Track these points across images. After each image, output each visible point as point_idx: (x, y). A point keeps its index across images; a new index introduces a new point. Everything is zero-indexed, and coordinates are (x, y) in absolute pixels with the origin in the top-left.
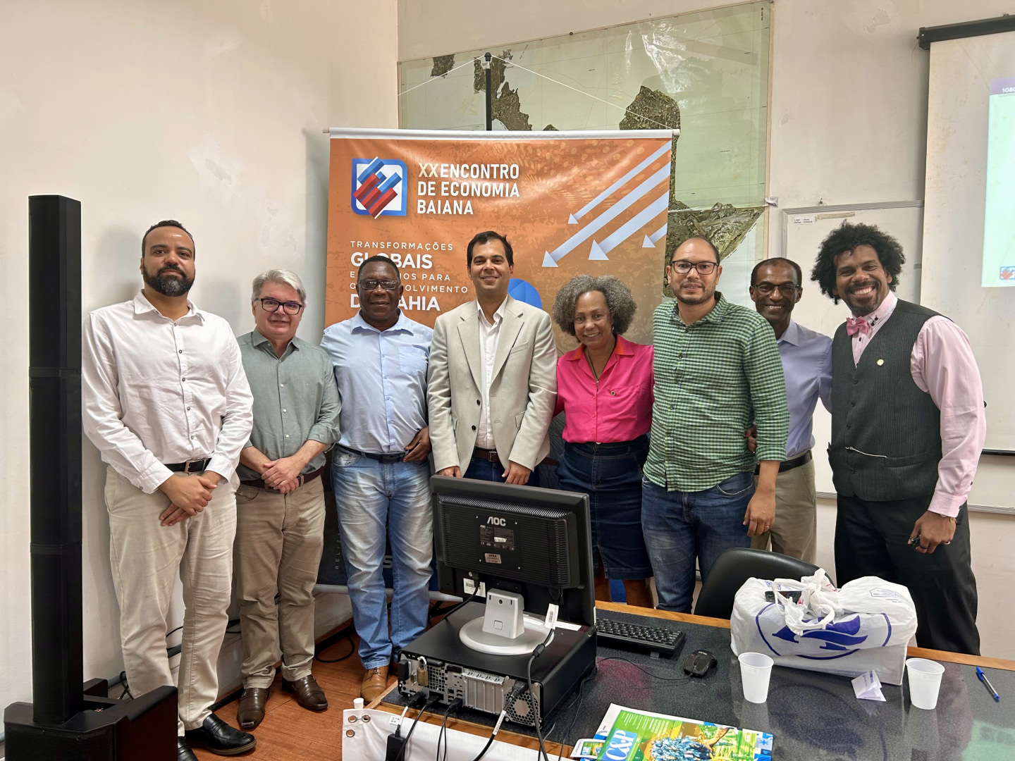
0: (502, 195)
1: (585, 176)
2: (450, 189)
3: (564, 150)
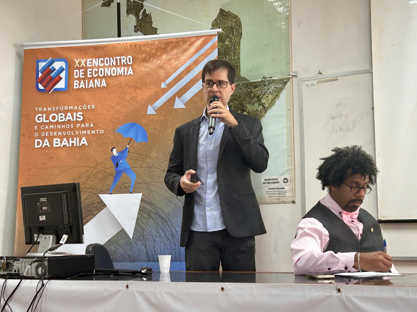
0: (123, 74)
1: (170, 60)
2: (92, 73)
3: (157, 46)
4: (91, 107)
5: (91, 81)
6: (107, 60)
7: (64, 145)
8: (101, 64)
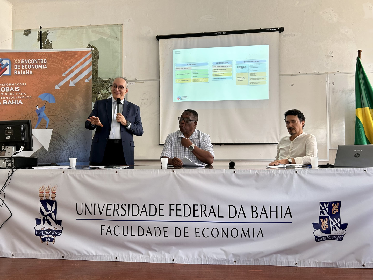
0: (41, 68)
2: (25, 67)
3: (60, 54)
4: (24, 85)
5: (24, 71)
6: (33, 61)
7: (9, 104)
8: (29, 62)
